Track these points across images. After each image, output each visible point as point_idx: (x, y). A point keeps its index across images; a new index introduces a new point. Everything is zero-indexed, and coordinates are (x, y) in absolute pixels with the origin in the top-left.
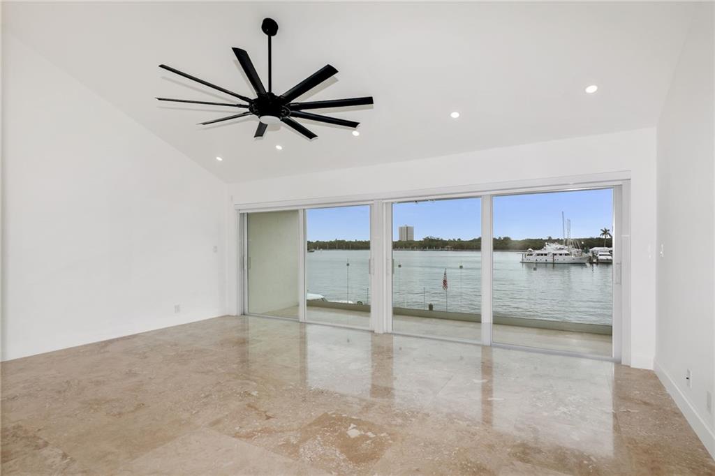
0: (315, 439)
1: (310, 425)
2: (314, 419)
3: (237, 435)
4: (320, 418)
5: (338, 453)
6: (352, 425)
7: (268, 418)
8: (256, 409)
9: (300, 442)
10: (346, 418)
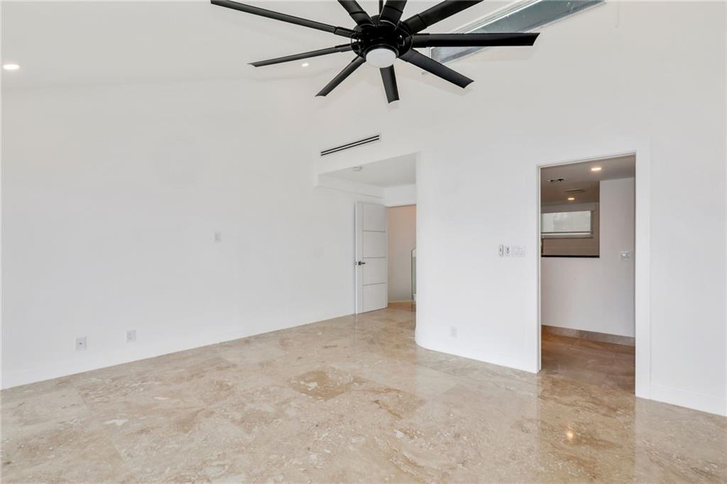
0: (341, 384)
1: (343, 392)
2: (338, 397)
3: (399, 391)
4: (333, 397)
5: (330, 376)
6: (310, 389)
7: (377, 402)
8: (390, 411)
9: (352, 383)
10: (311, 395)
